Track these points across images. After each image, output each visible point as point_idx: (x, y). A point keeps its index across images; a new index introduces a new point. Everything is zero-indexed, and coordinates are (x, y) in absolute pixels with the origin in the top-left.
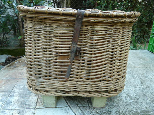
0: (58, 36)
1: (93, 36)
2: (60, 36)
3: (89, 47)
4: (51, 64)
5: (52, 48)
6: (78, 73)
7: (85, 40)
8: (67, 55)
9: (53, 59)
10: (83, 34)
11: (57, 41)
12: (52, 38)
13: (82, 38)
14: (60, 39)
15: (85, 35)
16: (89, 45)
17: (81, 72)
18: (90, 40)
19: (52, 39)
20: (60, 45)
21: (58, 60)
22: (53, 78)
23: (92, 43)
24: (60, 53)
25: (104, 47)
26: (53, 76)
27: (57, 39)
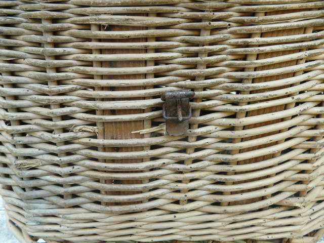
0: (90, 40)
1: (249, 35)
2: (100, 40)
3: (229, 85)
4: (75, 154)
5: (72, 90)
6: (180, 186)
7: (211, 54)
8: (136, 121)
9: (80, 134)
10: (205, 29)
11: (90, 64)
12: (68, 50)
13: (198, 45)
14: (101, 51)
15: (214, 30)
16: (228, 77)
17: (192, 180)
18: (232, 54)
19: (69, 54)
20: (102, 77)
21: (100, 141)
22: (87, 200)
23: (243, 70)
24: (104, 112)
25: (291, 85)
26: (86, 194)
27: (90, 51)
